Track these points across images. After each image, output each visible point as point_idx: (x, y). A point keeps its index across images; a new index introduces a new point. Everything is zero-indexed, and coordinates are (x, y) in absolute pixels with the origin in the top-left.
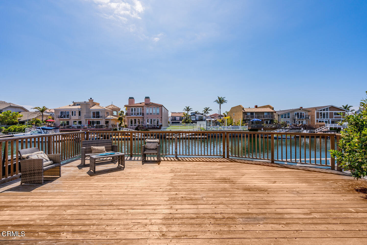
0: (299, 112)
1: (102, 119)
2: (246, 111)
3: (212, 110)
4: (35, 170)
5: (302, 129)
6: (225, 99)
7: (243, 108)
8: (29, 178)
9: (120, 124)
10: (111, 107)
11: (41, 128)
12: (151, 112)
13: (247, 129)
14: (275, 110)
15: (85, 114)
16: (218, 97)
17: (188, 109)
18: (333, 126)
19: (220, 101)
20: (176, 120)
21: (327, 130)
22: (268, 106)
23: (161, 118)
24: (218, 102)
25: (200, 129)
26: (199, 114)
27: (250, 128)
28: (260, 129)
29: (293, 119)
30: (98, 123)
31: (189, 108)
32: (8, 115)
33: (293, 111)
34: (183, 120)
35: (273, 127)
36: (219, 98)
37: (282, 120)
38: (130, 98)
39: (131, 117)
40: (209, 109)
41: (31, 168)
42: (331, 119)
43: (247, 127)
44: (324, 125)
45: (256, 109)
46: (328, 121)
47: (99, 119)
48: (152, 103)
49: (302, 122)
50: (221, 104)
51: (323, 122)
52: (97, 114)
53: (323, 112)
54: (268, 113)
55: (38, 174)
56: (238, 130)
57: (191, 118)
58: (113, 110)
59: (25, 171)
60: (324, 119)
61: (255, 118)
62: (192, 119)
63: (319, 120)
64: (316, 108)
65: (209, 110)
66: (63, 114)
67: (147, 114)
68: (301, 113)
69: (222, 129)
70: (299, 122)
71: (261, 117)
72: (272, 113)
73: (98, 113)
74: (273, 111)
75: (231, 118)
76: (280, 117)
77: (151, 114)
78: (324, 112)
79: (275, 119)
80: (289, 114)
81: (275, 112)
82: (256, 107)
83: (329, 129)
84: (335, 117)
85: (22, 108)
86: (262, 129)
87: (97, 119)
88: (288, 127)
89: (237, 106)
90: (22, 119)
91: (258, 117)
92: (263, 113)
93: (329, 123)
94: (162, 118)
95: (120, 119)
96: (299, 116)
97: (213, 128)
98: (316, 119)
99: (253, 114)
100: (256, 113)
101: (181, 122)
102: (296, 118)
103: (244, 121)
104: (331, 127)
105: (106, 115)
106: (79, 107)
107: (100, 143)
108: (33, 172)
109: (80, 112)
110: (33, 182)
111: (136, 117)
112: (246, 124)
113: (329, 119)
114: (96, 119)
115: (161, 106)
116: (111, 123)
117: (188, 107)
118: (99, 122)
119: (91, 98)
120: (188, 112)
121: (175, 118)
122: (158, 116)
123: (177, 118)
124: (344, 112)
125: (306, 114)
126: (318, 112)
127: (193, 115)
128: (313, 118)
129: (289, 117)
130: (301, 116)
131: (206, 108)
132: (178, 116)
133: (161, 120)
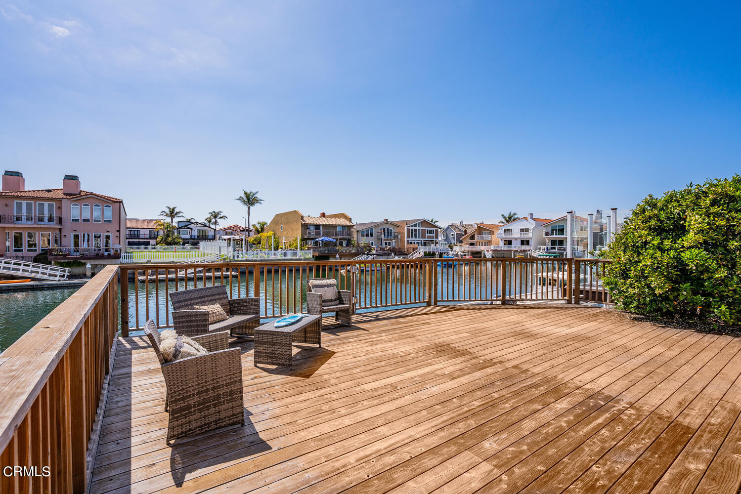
0: (386, 227)
2: (308, 221)
3: (226, 217)
5: (393, 254)
6: (258, 196)
7: (302, 217)
8: (198, 415)
12: (86, 214)
13: (312, 257)
14: (354, 222)
16: (244, 190)
17: (172, 213)
18: (427, 249)
19: (248, 200)
20: (140, 237)
21: (420, 256)
22: (342, 215)
23: (117, 231)
24: (244, 202)
25: (219, 257)
26: (199, 225)
27: (317, 254)
28: (332, 255)
29: (378, 239)
31: (176, 210)
33: (378, 225)
34: (159, 239)
35: (353, 251)
36: (246, 193)
37: (363, 241)
38: (8, 173)
39: (16, 226)
40: (222, 215)
42: (423, 239)
43: (312, 252)
44: (417, 248)
45: (324, 219)
46: (420, 241)
48: (92, 193)
49: (389, 243)
50: (251, 208)
51: (415, 243)
53: (414, 228)
54: (343, 226)
55: (229, 397)
56: (294, 257)
57: (179, 233)
59: (184, 398)
60: (416, 239)
61: (324, 235)
62: (181, 235)
63: (410, 241)
64: (406, 222)
65: (220, 216)
67: (73, 220)
68: (388, 229)
69: (266, 257)
70: (386, 244)
71: (333, 234)
72: (350, 227)
74: (351, 224)
75: (275, 234)
76: (360, 234)
77: (88, 220)
78: (416, 228)
79: (353, 238)
80: (372, 229)
81: (352, 226)
82: (323, 215)
83: (423, 254)
84: (428, 237)
86: (338, 256)
88: (373, 252)
89: (289, 213)
91: (328, 235)
92: (335, 226)
93: (422, 245)
94: (119, 231)
96: (386, 233)
97: (246, 256)
98: (406, 239)
99: (319, 229)
100: (324, 226)
101: (152, 242)
102: (383, 236)
103: (305, 240)
104: (425, 251)
108: (211, 394)
111: (36, 226)
112: (308, 248)
113: (421, 239)
115: (117, 202)
117: (172, 208)
120: (172, 219)
121: (136, 233)
122: (108, 226)
123: (142, 232)
124: (437, 229)
125: (394, 230)
126: (409, 228)
127: (184, 226)
128: (403, 237)
129: (372, 235)
130: (388, 233)
131: (213, 213)
132: (146, 228)
133: (117, 236)
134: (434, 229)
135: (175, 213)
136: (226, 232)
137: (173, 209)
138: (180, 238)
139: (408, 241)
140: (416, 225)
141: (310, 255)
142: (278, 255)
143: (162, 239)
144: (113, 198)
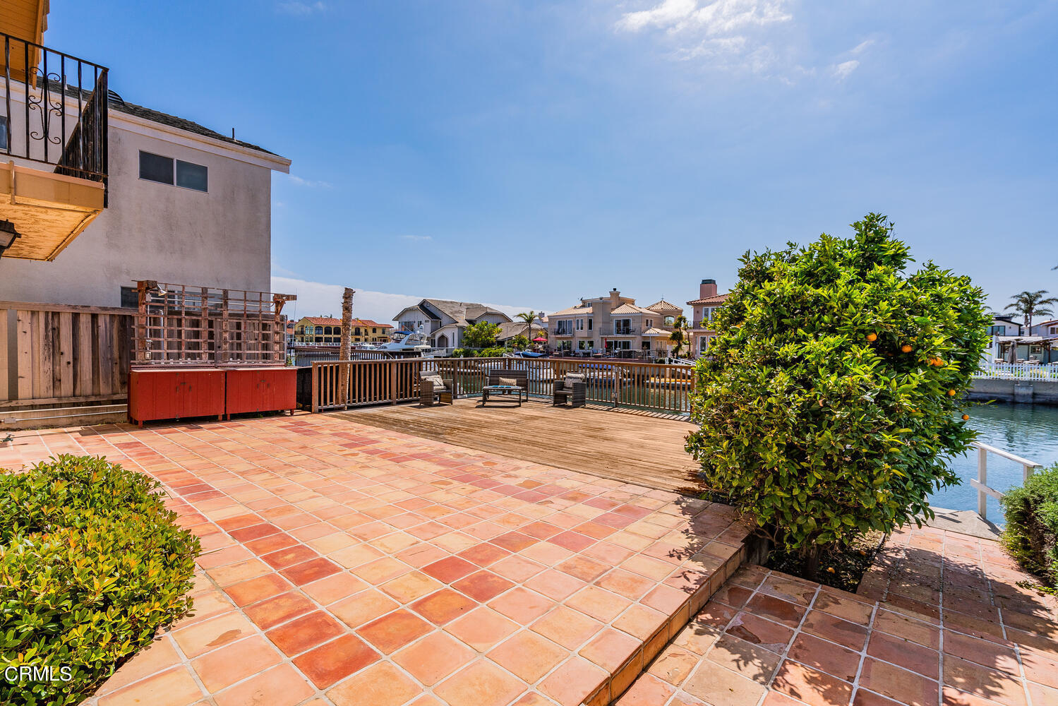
1: (633, 336)
9: (676, 350)
10: (658, 307)
11: (523, 354)
15: (600, 325)
30: (626, 345)
32: (482, 329)
38: (704, 282)
39: (701, 331)
40: (1045, 297)
47: (627, 336)
52: (624, 325)
58: (665, 314)
65: (1040, 300)
66: (562, 326)
73: (627, 322)
85: (503, 315)
87: (623, 336)
90: (502, 337)
95: (677, 337)
105: (644, 327)
106: (589, 310)
109: (590, 322)
114: (622, 338)
116: (654, 346)
118: (628, 342)
119: (615, 289)
131: (1026, 296)
136: (1053, 329)
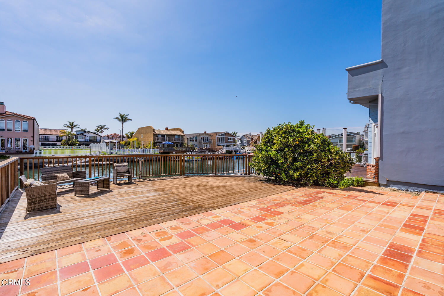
0: (204, 136)
2: (157, 132)
3: (109, 129)
4: (46, 196)
5: (207, 152)
6: (129, 117)
7: (154, 130)
8: (38, 205)
12: (10, 127)
14: (185, 133)
16: (120, 113)
17: (72, 126)
18: (228, 149)
19: (122, 118)
20: (50, 140)
21: (224, 153)
22: (178, 129)
23: (32, 137)
24: (120, 120)
25: (100, 153)
26: (90, 133)
27: (162, 151)
29: (200, 143)
31: (75, 124)
33: (199, 135)
34: (63, 141)
35: (184, 150)
36: (121, 115)
37: (191, 144)
40: (106, 127)
41: (41, 194)
42: (226, 143)
43: (159, 150)
44: (222, 148)
45: (167, 131)
46: (224, 144)
48: (14, 113)
49: (206, 145)
50: (124, 123)
51: (221, 145)
54: (179, 135)
55: (50, 199)
56: (148, 153)
59: (32, 199)
60: (222, 143)
61: (166, 140)
62: (78, 139)
64: (216, 133)
65: (104, 128)
68: (206, 137)
69: (131, 153)
70: (204, 145)
71: (172, 140)
72: (182, 136)
74: (183, 134)
75: (138, 140)
76: (189, 140)
77: (11, 130)
78: (222, 137)
79: (185, 142)
80: (196, 138)
81: (185, 135)
82: (167, 129)
83: (225, 151)
84: (229, 142)
86: (174, 152)
88: (196, 150)
89: (146, 127)
91: (169, 140)
92: (174, 135)
93: (225, 147)
94: (33, 137)
96: (204, 140)
97: (117, 152)
98: (216, 143)
99: (164, 137)
100: (167, 135)
101: (58, 143)
102: (202, 141)
103: (155, 143)
104: (227, 150)
107: (60, 170)
108: (43, 198)
110: (45, 209)
112: (157, 148)
113: (225, 143)
115: (32, 119)
117: (71, 122)
120: (72, 130)
121: (47, 137)
122: (25, 134)
123: (51, 137)
124: (234, 137)
125: (209, 138)
126: (218, 137)
127: (80, 134)
128: (214, 142)
129: (196, 141)
130: (205, 139)
131: (101, 126)
132: (54, 135)
133: (32, 140)
134: (233, 137)
135: (74, 126)
136: (108, 138)
137: (73, 123)
138: (77, 141)
139: (217, 144)
140: (222, 135)
141: (158, 152)
142: (138, 152)
143: (65, 142)
144: (29, 117)
